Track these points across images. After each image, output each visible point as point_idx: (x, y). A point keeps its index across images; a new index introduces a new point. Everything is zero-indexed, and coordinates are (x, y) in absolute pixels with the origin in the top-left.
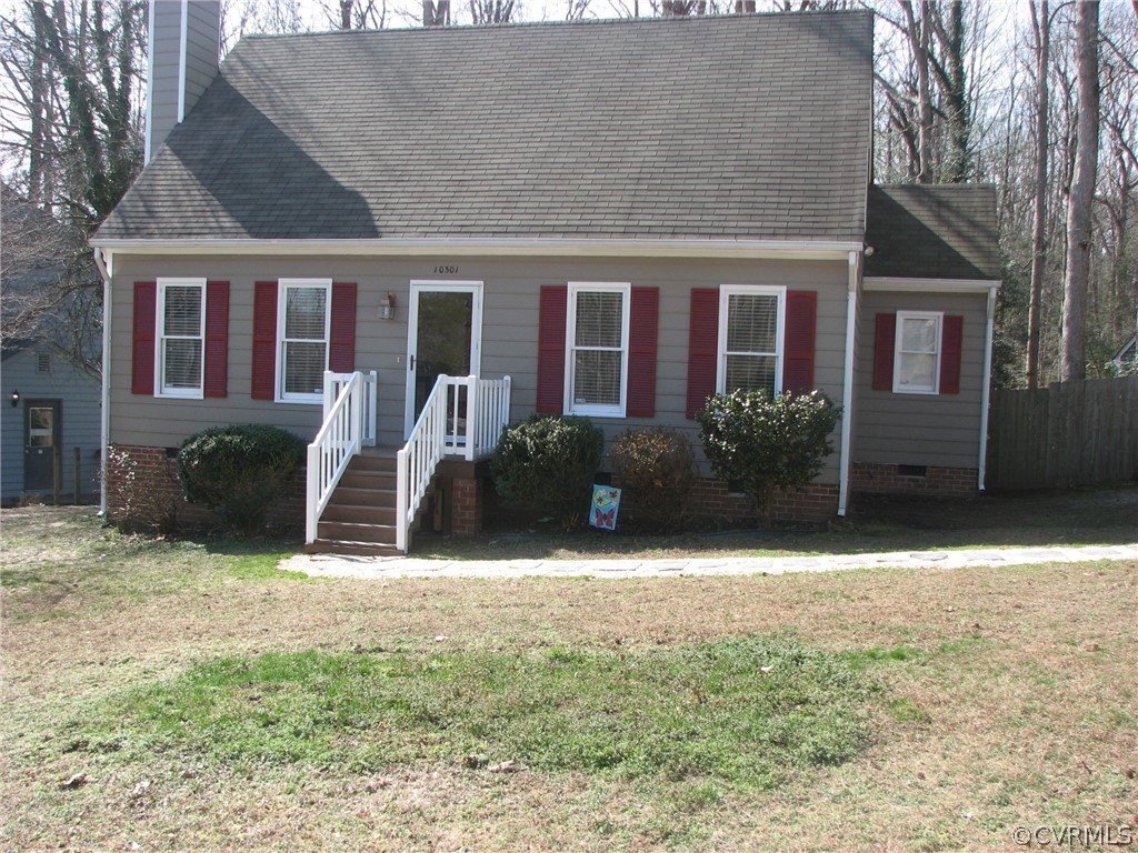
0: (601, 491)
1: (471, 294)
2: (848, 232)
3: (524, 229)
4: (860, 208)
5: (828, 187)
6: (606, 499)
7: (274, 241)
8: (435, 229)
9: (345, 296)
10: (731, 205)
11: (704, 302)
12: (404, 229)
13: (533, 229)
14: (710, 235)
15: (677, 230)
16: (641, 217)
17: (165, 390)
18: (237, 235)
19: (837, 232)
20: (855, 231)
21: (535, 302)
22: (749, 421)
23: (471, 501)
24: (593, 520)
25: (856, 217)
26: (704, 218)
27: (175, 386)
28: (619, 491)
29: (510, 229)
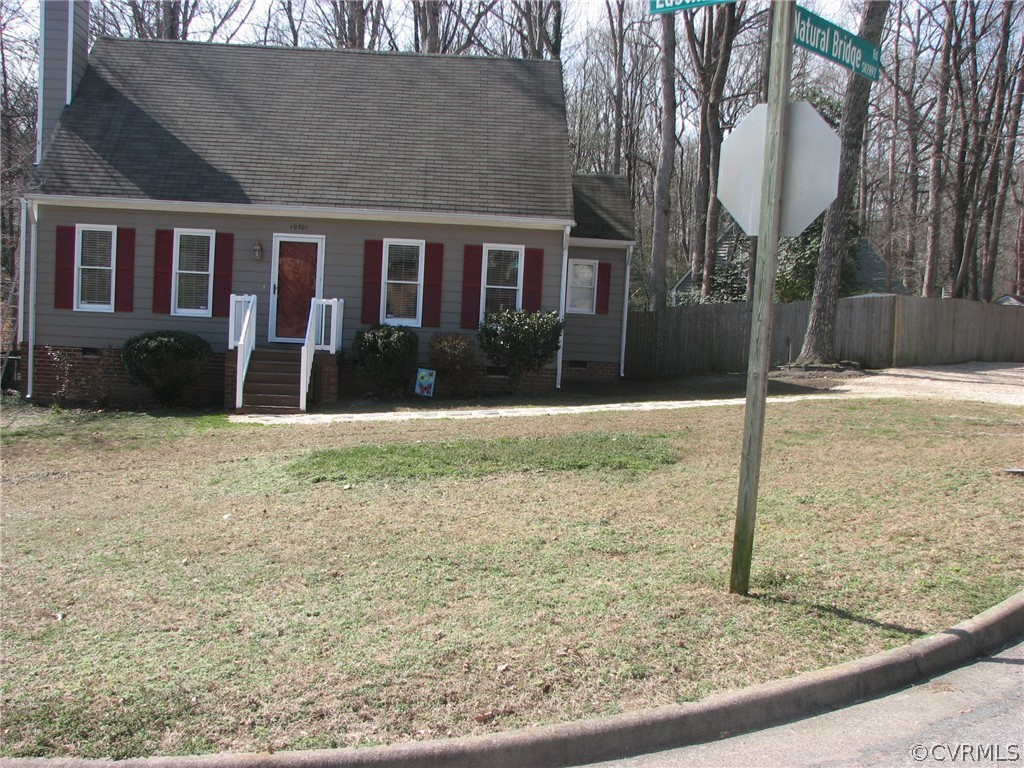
0: (423, 373)
1: (316, 244)
2: (565, 213)
3: (356, 202)
4: (569, 199)
5: (549, 184)
6: (426, 377)
7: (176, 202)
8: (294, 200)
9: (225, 242)
10: (490, 193)
11: (473, 254)
12: (271, 199)
13: (362, 203)
14: (479, 212)
15: (458, 208)
16: (433, 198)
17: (81, 306)
18: (137, 195)
19: (558, 213)
20: (569, 213)
21: (361, 251)
22: (517, 330)
23: (334, 380)
24: (418, 390)
25: (568, 204)
26: (474, 200)
27: (89, 303)
28: (434, 372)
29: (346, 202)
